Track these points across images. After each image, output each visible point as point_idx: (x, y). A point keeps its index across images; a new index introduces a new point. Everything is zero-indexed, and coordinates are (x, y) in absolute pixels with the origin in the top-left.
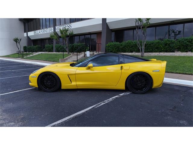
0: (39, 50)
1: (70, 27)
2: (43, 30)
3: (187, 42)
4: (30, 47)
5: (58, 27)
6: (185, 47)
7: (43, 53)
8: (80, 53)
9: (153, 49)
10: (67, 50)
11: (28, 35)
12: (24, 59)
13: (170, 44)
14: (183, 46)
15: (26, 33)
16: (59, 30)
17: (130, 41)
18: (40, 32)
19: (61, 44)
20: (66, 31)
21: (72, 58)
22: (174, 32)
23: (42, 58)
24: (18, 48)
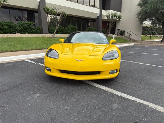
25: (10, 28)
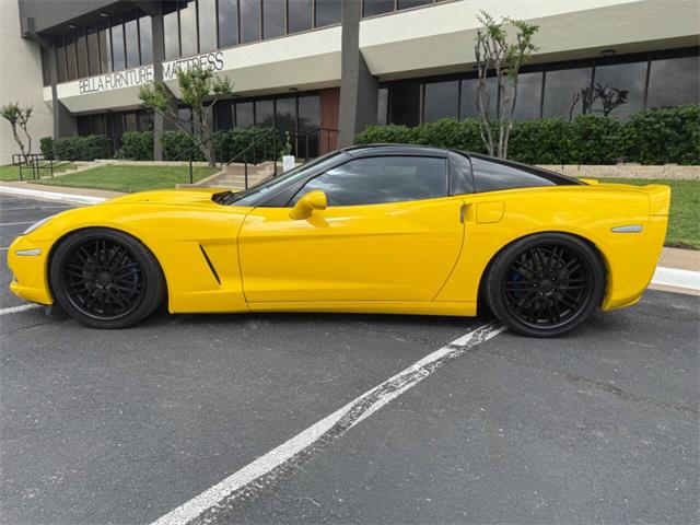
0: (99, 151)
1: (219, 65)
2: (113, 75)
3: (667, 126)
4: (63, 140)
5: (171, 63)
6: (655, 144)
7: (116, 162)
8: (258, 165)
9: (535, 153)
10: (207, 153)
11: (59, 97)
12: (41, 184)
13: (602, 132)
14: (650, 141)
15: (50, 89)
16: (175, 76)
17: (448, 121)
18: (104, 83)
19: (183, 131)
20: (203, 78)
21: (226, 184)
22: (602, 94)
23: (108, 182)
24: (20, 144)
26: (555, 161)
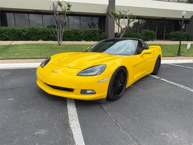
13: (79, 33)
14: (89, 36)
25: (76, 35)
26: (69, 40)
